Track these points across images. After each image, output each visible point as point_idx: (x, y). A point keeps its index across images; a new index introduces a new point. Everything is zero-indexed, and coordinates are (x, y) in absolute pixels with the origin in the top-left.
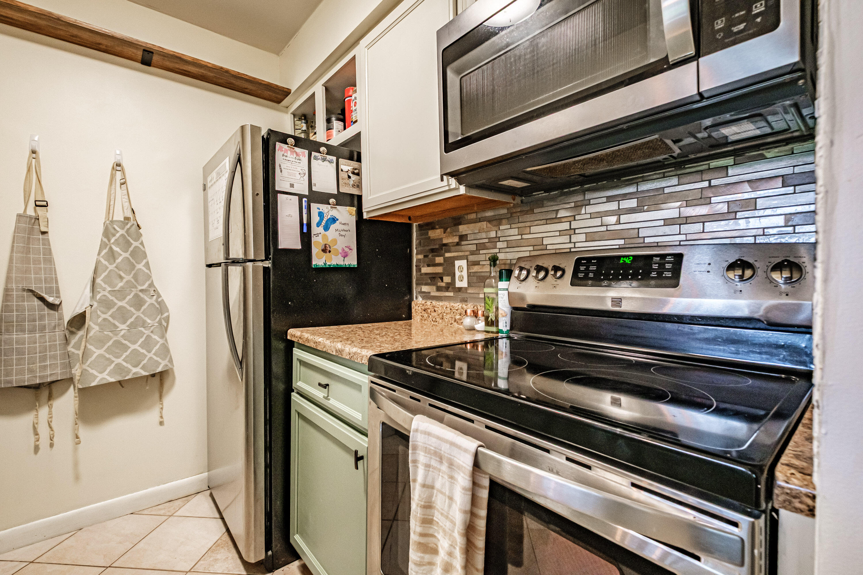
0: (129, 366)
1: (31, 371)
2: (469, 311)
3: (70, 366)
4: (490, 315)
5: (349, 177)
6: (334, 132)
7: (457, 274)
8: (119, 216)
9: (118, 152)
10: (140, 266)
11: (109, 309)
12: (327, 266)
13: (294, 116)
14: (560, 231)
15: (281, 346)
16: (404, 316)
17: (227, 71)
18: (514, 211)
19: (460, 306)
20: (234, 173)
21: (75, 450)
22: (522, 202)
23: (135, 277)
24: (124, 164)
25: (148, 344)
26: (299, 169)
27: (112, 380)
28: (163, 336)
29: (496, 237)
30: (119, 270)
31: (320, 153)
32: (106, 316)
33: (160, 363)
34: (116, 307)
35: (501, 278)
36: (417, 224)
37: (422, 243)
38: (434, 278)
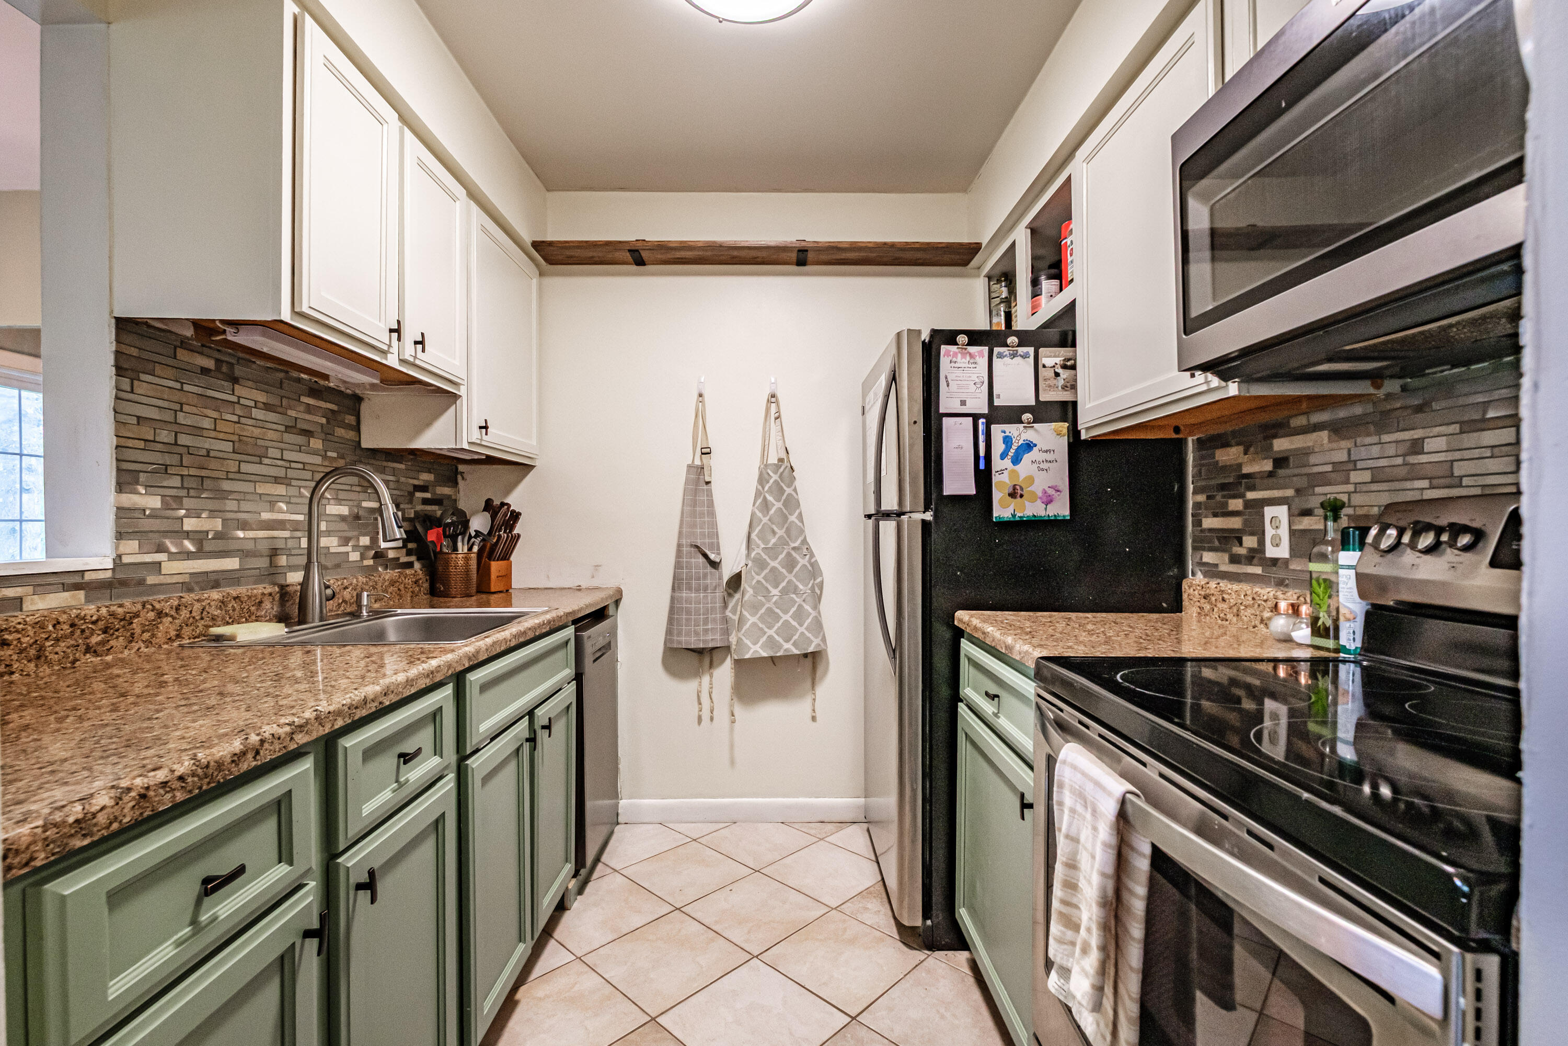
0: (781, 641)
1: (697, 634)
2: (1283, 605)
3: (726, 632)
4: (1321, 615)
5: (1057, 375)
6: (1043, 299)
7: (1269, 532)
8: (773, 460)
9: (773, 381)
10: (793, 518)
11: (762, 569)
12: (1017, 519)
13: (990, 278)
14: (1493, 447)
15: (947, 635)
16: (1164, 605)
17: (893, 245)
18: (1388, 407)
19: (1271, 594)
20: (887, 397)
21: (732, 730)
22: (1404, 389)
23: (788, 532)
24: (779, 395)
25: (800, 615)
26: (974, 377)
27: (765, 654)
28: (816, 607)
29: (1349, 461)
30: (773, 523)
31: (1008, 346)
32: (760, 578)
33: (812, 642)
34: (769, 568)
35: (1345, 544)
36: (1195, 438)
37: (1203, 474)
38: (1227, 539)
